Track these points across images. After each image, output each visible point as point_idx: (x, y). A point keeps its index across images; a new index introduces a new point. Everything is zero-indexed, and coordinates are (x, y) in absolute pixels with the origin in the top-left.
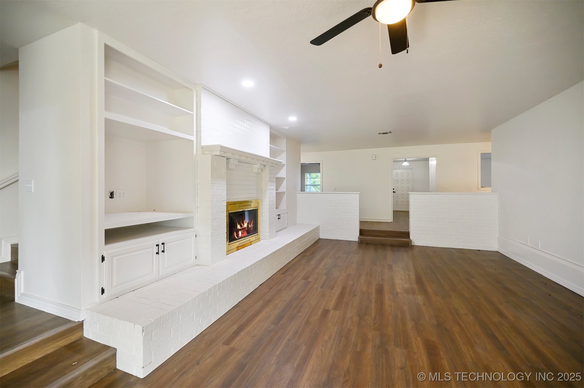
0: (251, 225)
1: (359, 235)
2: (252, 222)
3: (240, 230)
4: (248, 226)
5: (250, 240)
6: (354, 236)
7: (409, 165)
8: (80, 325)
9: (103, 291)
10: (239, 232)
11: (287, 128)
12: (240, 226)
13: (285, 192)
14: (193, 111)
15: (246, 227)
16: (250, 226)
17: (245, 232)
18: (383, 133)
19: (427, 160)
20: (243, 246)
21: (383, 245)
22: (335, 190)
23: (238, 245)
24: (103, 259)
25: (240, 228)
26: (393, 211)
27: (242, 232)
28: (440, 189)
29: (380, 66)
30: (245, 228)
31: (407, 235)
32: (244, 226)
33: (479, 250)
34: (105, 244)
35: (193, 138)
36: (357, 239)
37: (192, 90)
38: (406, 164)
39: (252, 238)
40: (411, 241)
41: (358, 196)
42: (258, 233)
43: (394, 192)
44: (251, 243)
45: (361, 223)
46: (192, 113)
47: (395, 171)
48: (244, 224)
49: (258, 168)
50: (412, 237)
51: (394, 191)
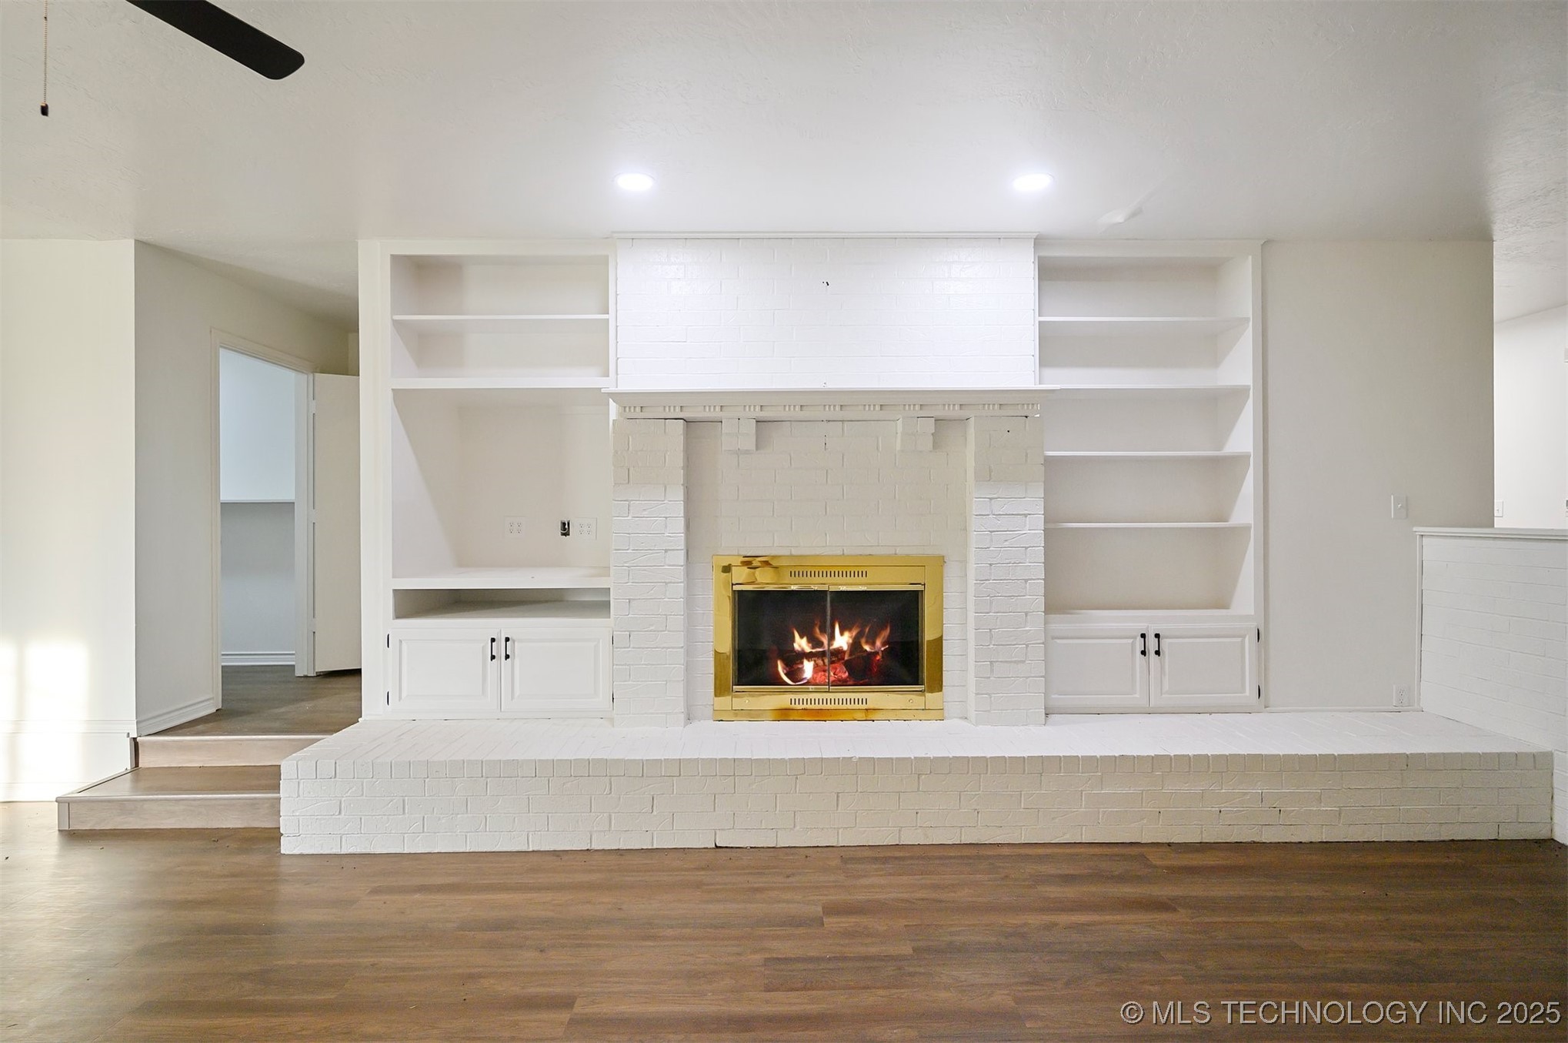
0: (873, 644)
3: (809, 656)
4: (856, 645)
9: (388, 699)
10: (802, 663)
12: (809, 641)
14: (609, 313)
15: (845, 648)
16: (867, 648)
17: (839, 667)
20: (819, 715)
23: (787, 705)
24: (389, 641)
25: (808, 649)
27: (816, 666)
32: (830, 644)
34: (395, 616)
44: (869, 714)
46: (606, 317)
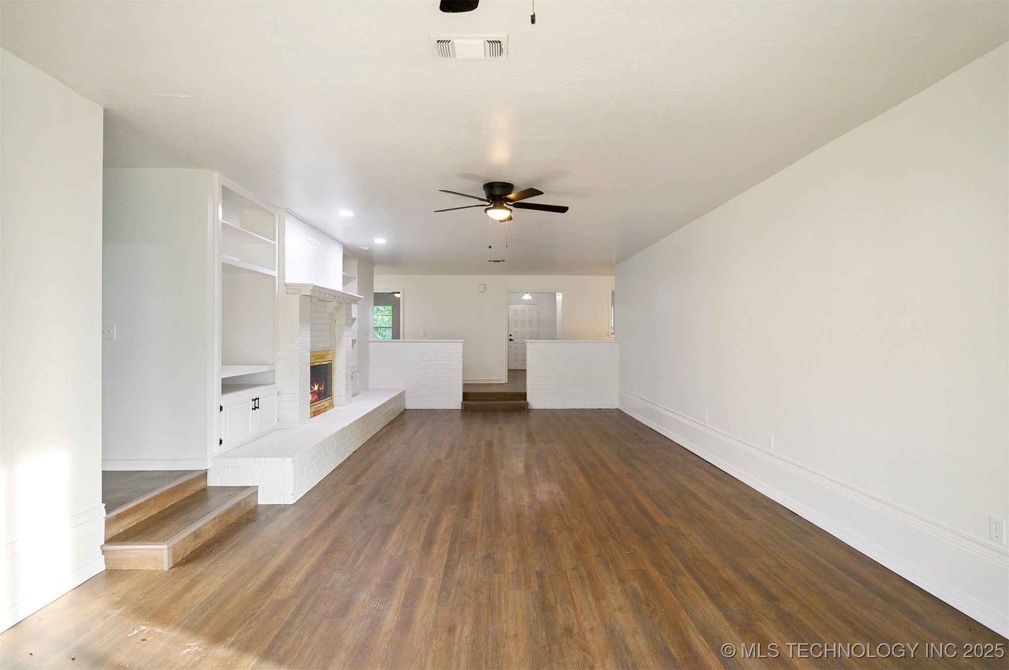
1: (462, 400)
2: (324, 384)
4: (319, 389)
5: (324, 405)
6: (455, 402)
7: (531, 298)
8: (204, 475)
9: (221, 442)
11: (366, 248)
13: (356, 340)
14: (276, 242)
16: (321, 389)
17: (316, 395)
18: (494, 261)
19: (554, 295)
20: (319, 412)
21: (494, 411)
22: (425, 336)
23: (314, 410)
24: (221, 408)
26: (508, 370)
28: (568, 336)
29: (490, 247)
30: (316, 391)
31: (524, 396)
33: (600, 409)
34: (222, 394)
35: (275, 273)
36: (460, 407)
37: (274, 214)
38: (527, 297)
39: (325, 403)
40: (528, 403)
41: (461, 345)
42: (331, 396)
43: (511, 340)
45: (464, 385)
46: (274, 243)
47: (512, 307)
48: (314, 387)
49: (334, 308)
50: (528, 400)
51: (511, 338)
